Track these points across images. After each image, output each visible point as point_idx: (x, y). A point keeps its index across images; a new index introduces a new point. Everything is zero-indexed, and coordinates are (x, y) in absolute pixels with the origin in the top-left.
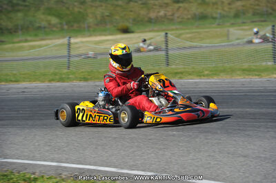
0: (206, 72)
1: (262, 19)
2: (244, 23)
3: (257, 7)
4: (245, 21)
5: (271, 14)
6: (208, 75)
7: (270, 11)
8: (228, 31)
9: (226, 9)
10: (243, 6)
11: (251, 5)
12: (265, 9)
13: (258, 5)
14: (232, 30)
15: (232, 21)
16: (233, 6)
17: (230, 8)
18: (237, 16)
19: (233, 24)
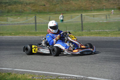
0: (13, 34)
1: (20, 14)
2: (12, 15)
3: (17, 9)
4: (12, 14)
5: (23, 12)
6: (14, 35)
7: (23, 11)
8: (7, 18)
9: (4, 9)
10: (11, 8)
11: (15, 8)
12: (21, 10)
13: (17, 8)
14: (9, 18)
15: (7, 14)
16: (6, 8)
17: (6, 9)
18: (8, 12)
19: (7, 15)
